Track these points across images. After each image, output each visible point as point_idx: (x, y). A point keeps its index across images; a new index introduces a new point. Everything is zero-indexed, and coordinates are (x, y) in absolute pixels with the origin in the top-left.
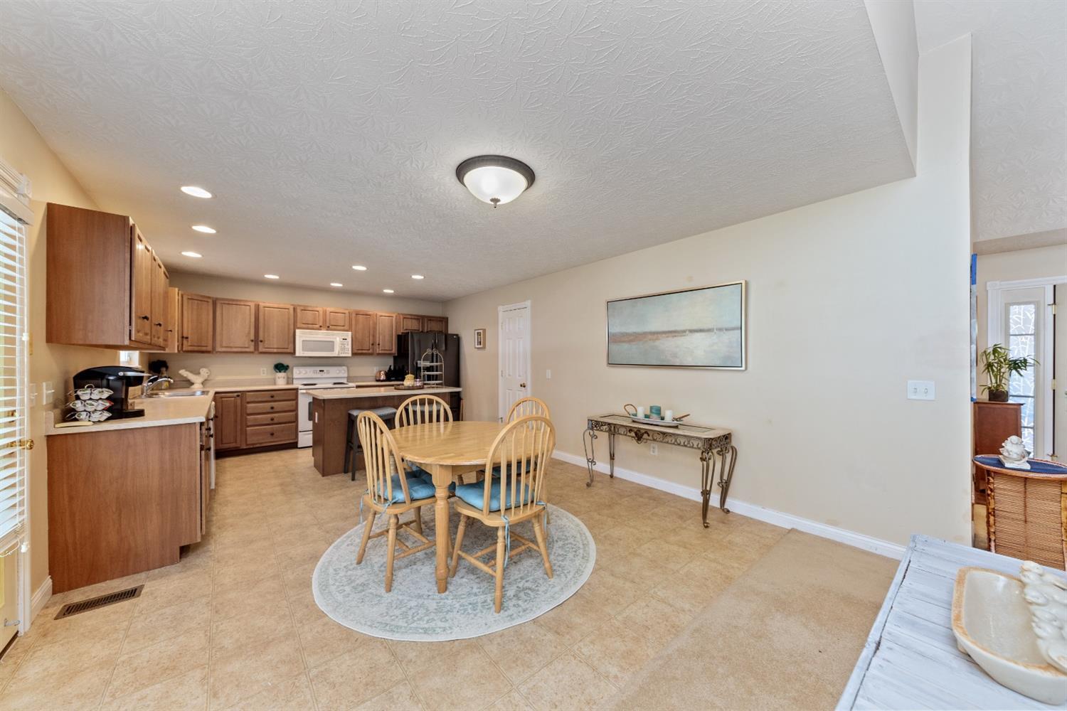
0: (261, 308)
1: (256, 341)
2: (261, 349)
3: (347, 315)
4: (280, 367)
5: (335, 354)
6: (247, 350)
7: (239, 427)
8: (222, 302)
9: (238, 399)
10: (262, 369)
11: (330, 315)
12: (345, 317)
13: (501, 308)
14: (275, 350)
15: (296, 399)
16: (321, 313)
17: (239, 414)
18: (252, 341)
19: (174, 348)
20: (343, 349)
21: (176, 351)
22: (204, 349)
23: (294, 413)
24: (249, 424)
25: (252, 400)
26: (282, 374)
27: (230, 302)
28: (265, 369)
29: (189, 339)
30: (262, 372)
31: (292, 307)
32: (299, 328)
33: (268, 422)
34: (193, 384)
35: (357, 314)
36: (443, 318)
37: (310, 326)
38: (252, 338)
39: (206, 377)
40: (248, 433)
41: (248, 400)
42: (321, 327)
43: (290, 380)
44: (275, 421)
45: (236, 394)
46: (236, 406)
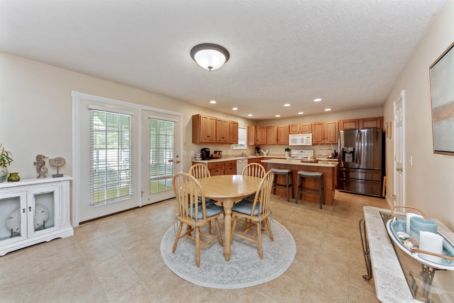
0: (279, 128)
1: (278, 140)
2: (279, 143)
4: (287, 150)
5: (304, 144)
6: (275, 143)
8: (269, 128)
11: (302, 127)
12: (309, 126)
14: (283, 143)
16: (299, 126)
20: (307, 142)
22: (264, 143)
26: (287, 153)
29: (259, 140)
31: (288, 126)
32: (291, 134)
34: (264, 154)
35: (315, 125)
37: (296, 133)
38: (276, 139)
42: (299, 132)
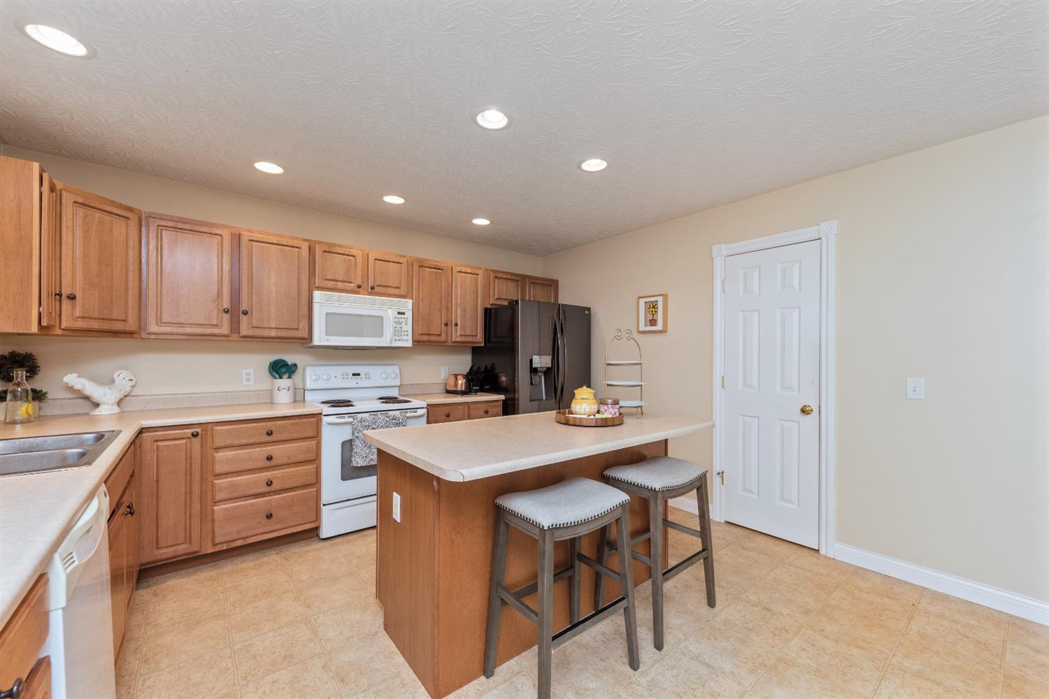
0: (244, 242)
1: (235, 312)
2: (244, 330)
3: (404, 266)
4: (280, 369)
5: (384, 341)
6: (216, 331)
7: (196, 507)
8: (163, 223)
9: (196, 441)
10: (245, 372)
11: (374, 264)
12: (401, 270)
13: (720, 251)
14: (273, 333)
15: (317, 436)
16: (359, 259)
17: (197, 477)
18: (226, 311)
19: (28, 321)
20: (398, 332)
21: (34, 328)
22: (118, 326)
23: (312, 467)
24: (218, 497)
25: (228, 442)
26: (284, 382)
27: (180, 225)
28: (251, 371)
29: (77, 299)
30: (244, 377)
31: (307, 243)
32: (319, 288)
33: (260, 491)
34: (97, 405)
35: (420, 266)
36: (552, 281)
37: (340, 284)
38: (226, 305)
39: (128, 389)
40: (216, 516)
41: (218, 443)
42: (359, 287)
43: (299, 396)
44: (276, 486)
45: (189, 431)
46: (189, 459)
